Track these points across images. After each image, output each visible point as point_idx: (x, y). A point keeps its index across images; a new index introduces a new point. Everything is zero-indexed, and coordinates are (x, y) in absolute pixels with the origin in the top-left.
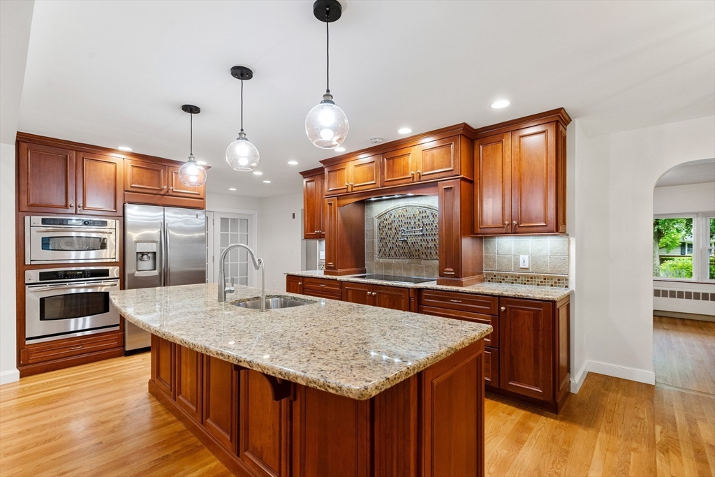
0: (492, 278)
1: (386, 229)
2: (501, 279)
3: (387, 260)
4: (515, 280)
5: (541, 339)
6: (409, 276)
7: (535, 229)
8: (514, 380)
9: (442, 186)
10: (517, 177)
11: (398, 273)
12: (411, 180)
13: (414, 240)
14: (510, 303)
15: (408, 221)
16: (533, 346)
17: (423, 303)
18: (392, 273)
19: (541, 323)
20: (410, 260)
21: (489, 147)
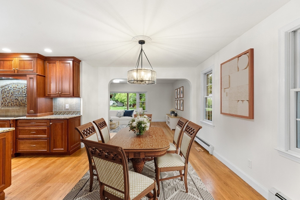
0: (56, 113)
1: (6, 93)
2: (60, 113)
3: (7, 108)
4: (64, 113)
5: (63, 132)
6: (19, 115)
7: (66, 95)
8: (55, 148)
9: (28, 76)
10: (61, 77)
11: (13, 114)
12: (13, 72)
13: (21, 98)
14: (54, 121)
15: (19, 90)
16: (61, 135)
17: (18, 126)
18: (9, 114)
19: (63, 127)
20: (19, 108)
21: (51, 64)
